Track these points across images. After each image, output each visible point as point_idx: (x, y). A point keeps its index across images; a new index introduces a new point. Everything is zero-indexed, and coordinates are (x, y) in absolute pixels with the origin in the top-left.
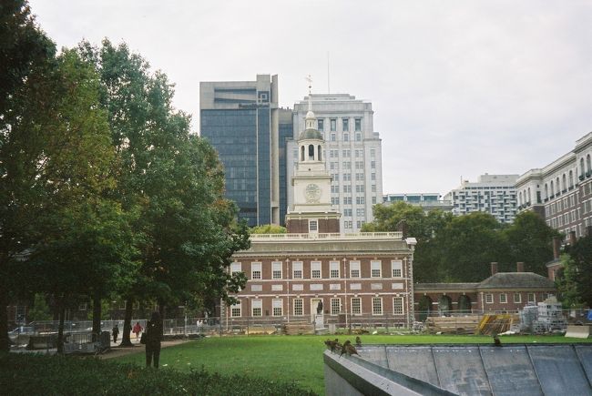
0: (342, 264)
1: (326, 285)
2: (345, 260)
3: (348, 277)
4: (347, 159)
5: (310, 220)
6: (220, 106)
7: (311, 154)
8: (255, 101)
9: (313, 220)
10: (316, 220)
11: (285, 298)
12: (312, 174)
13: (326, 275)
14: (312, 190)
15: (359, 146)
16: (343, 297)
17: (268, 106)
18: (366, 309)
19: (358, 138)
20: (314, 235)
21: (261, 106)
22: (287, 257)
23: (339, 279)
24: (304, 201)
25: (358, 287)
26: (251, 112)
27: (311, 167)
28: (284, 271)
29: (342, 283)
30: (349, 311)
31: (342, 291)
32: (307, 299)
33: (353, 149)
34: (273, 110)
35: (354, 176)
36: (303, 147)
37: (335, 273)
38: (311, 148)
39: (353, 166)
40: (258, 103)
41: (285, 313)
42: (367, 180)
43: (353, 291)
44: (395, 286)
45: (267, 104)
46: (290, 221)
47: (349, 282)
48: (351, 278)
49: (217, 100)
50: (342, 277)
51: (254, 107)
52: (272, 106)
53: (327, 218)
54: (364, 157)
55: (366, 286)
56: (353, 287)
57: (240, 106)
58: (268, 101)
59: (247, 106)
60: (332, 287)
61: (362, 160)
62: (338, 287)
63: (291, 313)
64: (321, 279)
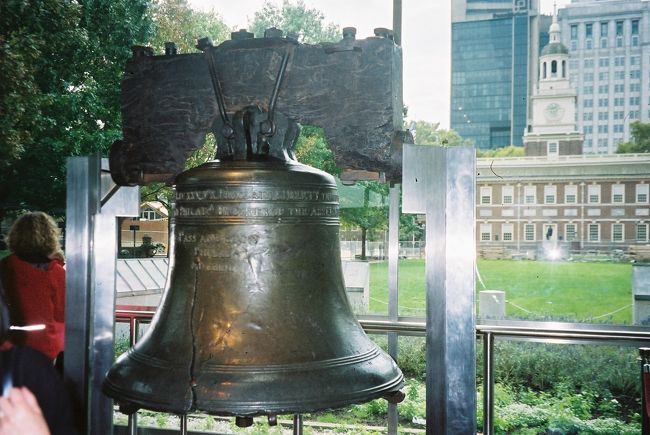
0: (580, 188)
1: (561, 210)
2: (583, 184)
3: (586, 201)
4: (620, 68)
5: (550, 142)
6: (473, 18)
7: (554, 70)
8: (511, 10)
9: (553, 141)
10: (557, 141)
11: (515, 223)
12: (554, 93)
13: (560, 199)
14: (554, 109)
15: (635, 52)
16: (579, 223)
17: (526, 14)
18: (605, 236)
19: (635, 42)
20: (553, 158)
21: (518, 14)
22: (518, 182)
23: (576, 204)
24: (544, 122)
25: (598, 212)
26: (506, 22)
27: (553, 85)
28: (516, 196)
29: (579, 208)
30: (585, 238)
31: (579, 216)
32: (540, 225)
33: (628, 56)
34: (532, 18)
35: (627, 87)
36: (545, 64)
37: (571, 198)
38: (554, 64)
39: (627, 76)
40: (514, 12)
41: (516, 238)
42: (643, 92)
43: (591, 217)
44: (639, 212)
45: (524, 11)
46: (528, 144)
47: (586, 208)
48: (589, 204)
49: (469, 12)
50: (579, 202)
51: (510, 16)
52: (531, 13)
53: (568, 140)
54: (641, 64)
55: (606, 212)
56: (591, 212)
57: (495, 16)
58: (525, 8)
59: (502, 15)
60: (567, 212)
61: (638, 68)
62: (575, 212)
63: (522, 238)
64: (555, 204)
